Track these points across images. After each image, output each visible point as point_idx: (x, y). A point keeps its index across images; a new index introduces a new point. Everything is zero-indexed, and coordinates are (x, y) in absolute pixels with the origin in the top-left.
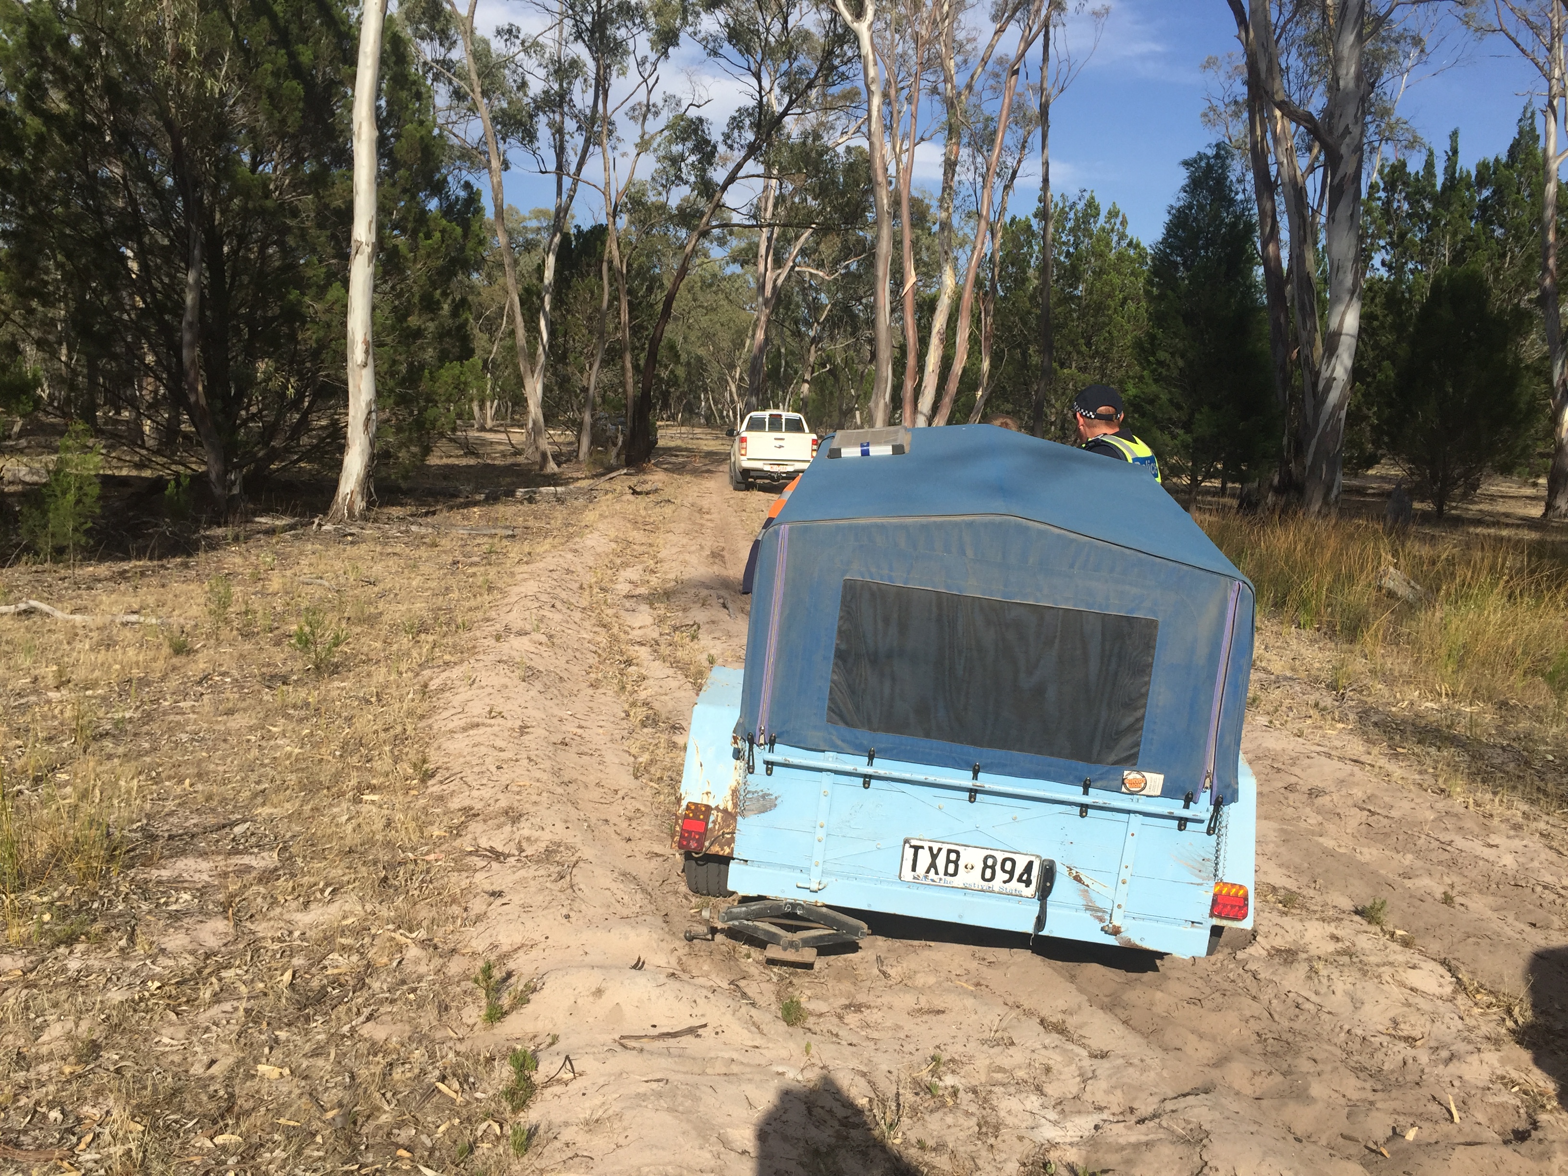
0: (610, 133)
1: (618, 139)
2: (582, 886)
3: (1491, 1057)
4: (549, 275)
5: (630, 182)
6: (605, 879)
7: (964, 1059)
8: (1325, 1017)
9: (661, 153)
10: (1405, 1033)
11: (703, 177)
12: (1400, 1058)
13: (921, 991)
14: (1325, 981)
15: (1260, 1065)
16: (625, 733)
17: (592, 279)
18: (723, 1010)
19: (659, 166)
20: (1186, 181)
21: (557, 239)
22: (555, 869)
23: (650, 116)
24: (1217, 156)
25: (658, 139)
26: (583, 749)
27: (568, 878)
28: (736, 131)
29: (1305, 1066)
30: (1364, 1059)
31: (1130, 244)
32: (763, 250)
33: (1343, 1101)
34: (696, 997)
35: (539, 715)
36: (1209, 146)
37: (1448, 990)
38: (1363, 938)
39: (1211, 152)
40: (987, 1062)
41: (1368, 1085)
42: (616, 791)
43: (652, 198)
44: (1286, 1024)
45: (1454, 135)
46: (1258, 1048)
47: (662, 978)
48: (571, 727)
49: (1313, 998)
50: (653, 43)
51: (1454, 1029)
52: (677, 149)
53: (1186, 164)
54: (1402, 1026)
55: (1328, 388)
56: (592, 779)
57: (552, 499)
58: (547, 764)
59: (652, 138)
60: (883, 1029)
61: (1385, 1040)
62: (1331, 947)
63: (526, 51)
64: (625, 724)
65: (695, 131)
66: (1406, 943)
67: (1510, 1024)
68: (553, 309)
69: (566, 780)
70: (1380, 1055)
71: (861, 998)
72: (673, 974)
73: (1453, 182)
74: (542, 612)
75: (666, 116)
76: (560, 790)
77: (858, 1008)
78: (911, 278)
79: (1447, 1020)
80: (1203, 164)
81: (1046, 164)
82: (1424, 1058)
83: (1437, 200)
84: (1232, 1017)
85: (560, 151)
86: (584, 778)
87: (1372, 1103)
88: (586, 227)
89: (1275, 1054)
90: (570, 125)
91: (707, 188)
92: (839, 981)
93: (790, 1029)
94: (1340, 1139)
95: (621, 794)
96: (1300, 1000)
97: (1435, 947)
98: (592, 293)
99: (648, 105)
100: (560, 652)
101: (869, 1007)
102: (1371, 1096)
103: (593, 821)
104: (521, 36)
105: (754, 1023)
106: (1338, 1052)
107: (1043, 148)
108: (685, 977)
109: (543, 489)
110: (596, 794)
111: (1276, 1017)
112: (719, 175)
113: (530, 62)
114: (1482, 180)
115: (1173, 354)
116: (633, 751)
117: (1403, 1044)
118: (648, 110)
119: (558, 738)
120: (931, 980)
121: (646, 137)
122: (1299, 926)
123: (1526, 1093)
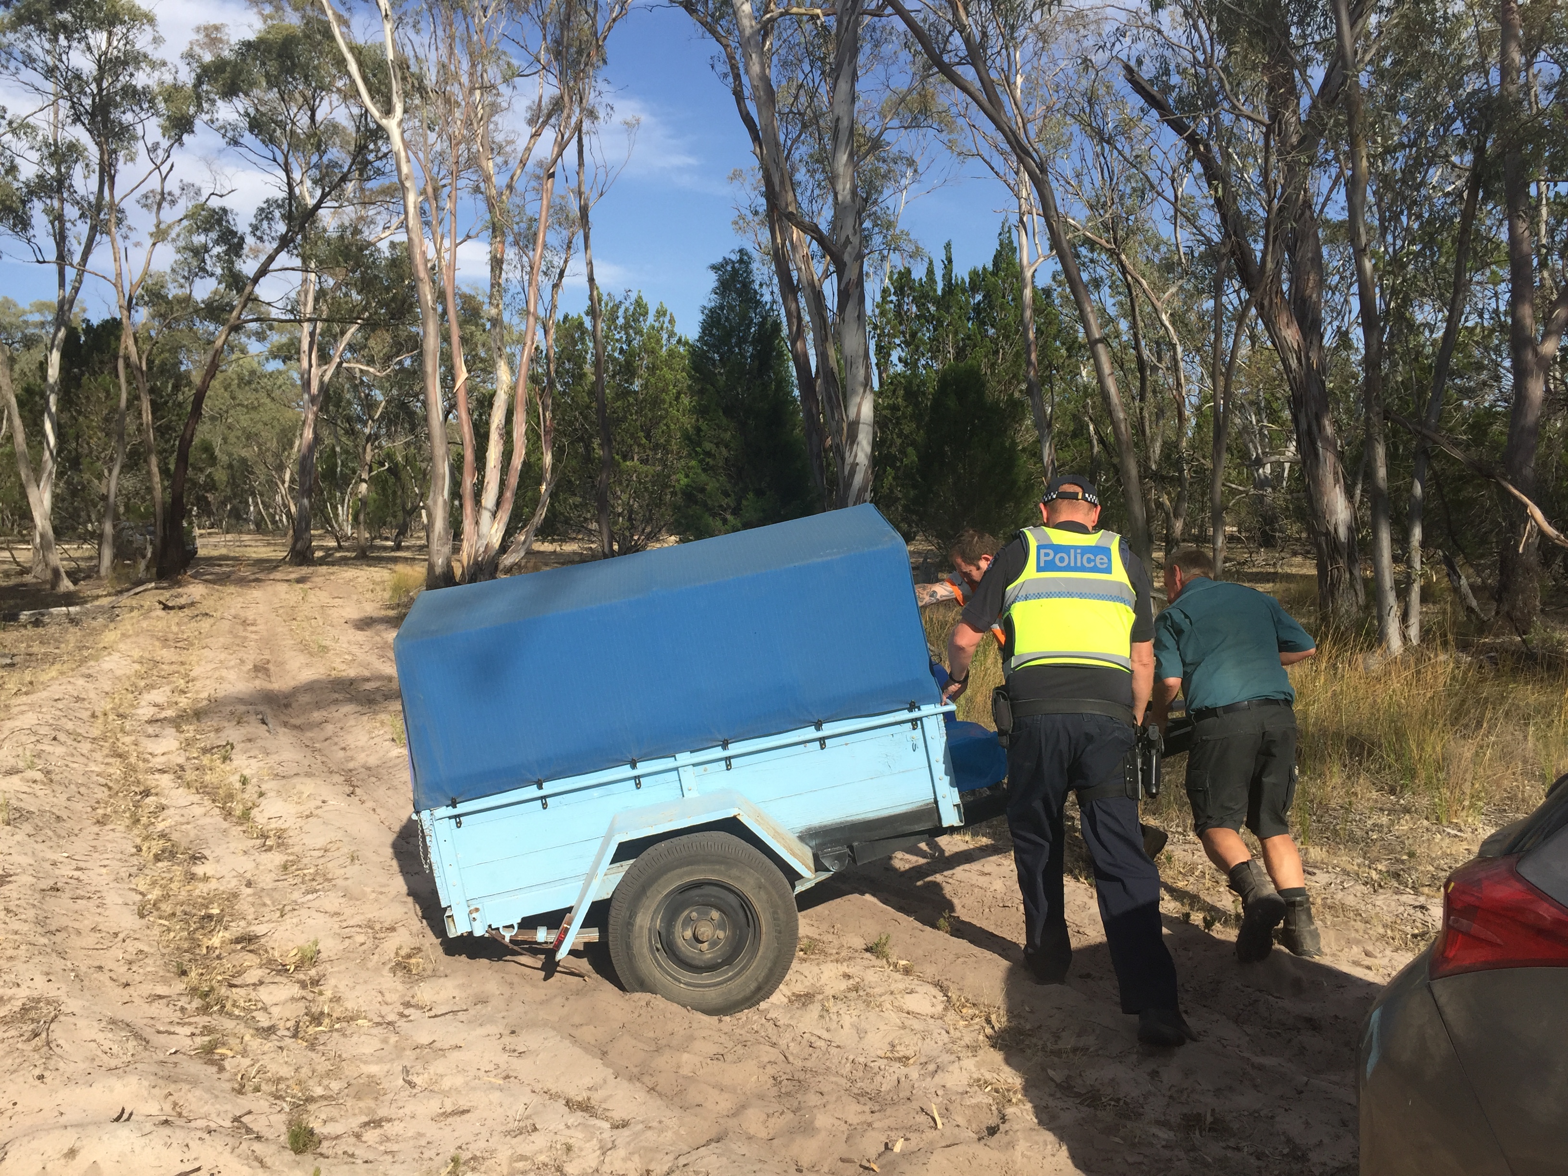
0: (119, 222)
1: (130, 228)
2: (60, 1042)
3: (969, 1063)
4: (53, 373)
5: (146, 273)
6: (88, 1029)
7: (486, 1155)
8: (834, 1051)
9: (181, 243)
10: (901, 1054)
11: (230, 270)
12: (895, 1077)
13: (446, 1094)
14: (834, 1017)
15: (776, 1107)
16: (134, 870)
17: (106, 378)
18: (220, 1149)
19: (179, 257)
20: (716, 284)
21: (62, 334)
22: (28, 1027)
23: (165, 205)
24: (741, 261)
25: (176, 229)
26: (80, 892)
27: (44, 1035)
28: (265, 223)
29: (813, 1099)
30: (865, 1085)
31: (679, 341)
32: (305, 346)
33: (845, 1127)
34: (188, 1141)
35: (25, 860)
36: (733, 251)
37: (940, 1008)
38: (871, 972)
39: (735, 257)
40: (510, 1152)
41: (867, 1109)
42: (116, 935)
43: (173, 291)
44: (799, 1063)
45: (948, 247)
46: (774, 1091)
47: (148, 1127)
48: (67, 870)
49: (825, 1035)
50: (165, 130)
51: (940, 1043)
52: (199, 239)
53: (714, 268)
54: (898, 1048)
55: (852, 472)
56: (87, 923)
57: (64, 620)
58: (31, 914)
59: (170, 227)
60: (404, 1140)
61: (882, 1063)
62: (844, 985)
63: (14, 132)
64: (135, 860)
65: (219, 222)
66: (907, 971)
67: (988, 1031)
68: (60, 410)
69: (53, 928)
70: (879, 1078)
71: (382, 1112)
72: (166, 1122)
73: (950, 288)
74: (40, 747)
75: (183, 206)
76: (44, 941)
77: (377, 1123)
78: (462, 374)
79: (935, 1035)
80: (729, 268)
81: (590, 264)
82: (914, 1073)
83: (937, 302)
84: (751, 1065)
85: (61, 239)
86: (76, 925)
87: (870, 1125)
88: (95, 322)
89: (788, 1094)
90: (71, 212)
91: (235, 281)
92: (359, 1099)
93: (298, 1158)
94: (840, 1163)
95: (121, 936)
96: (813, 1039)
97: (930, 971)
98: (108, 392)
99: (162, 193)
100: (59, 789)
101: (389, 1120)
102: (869, 1118)
103: (83, 969)
104: (8, 116)
105: (256, 1158)
106: (843, 1081)
107: (586, 248)
108: (181, 1122)
109: (55, 610)
110: (91, 940)
111: (791, 1059)
112: (248, 267)
113: (20, 145)
114: (974, 287)
115: (717, 445)
116: (141, 888)
117: (898, 1065)
118: (163, 198)
119: (46, 884)
120: (459, 1081)
121: (162, 226)
122: (816, 970)
123: (997, 1091)
